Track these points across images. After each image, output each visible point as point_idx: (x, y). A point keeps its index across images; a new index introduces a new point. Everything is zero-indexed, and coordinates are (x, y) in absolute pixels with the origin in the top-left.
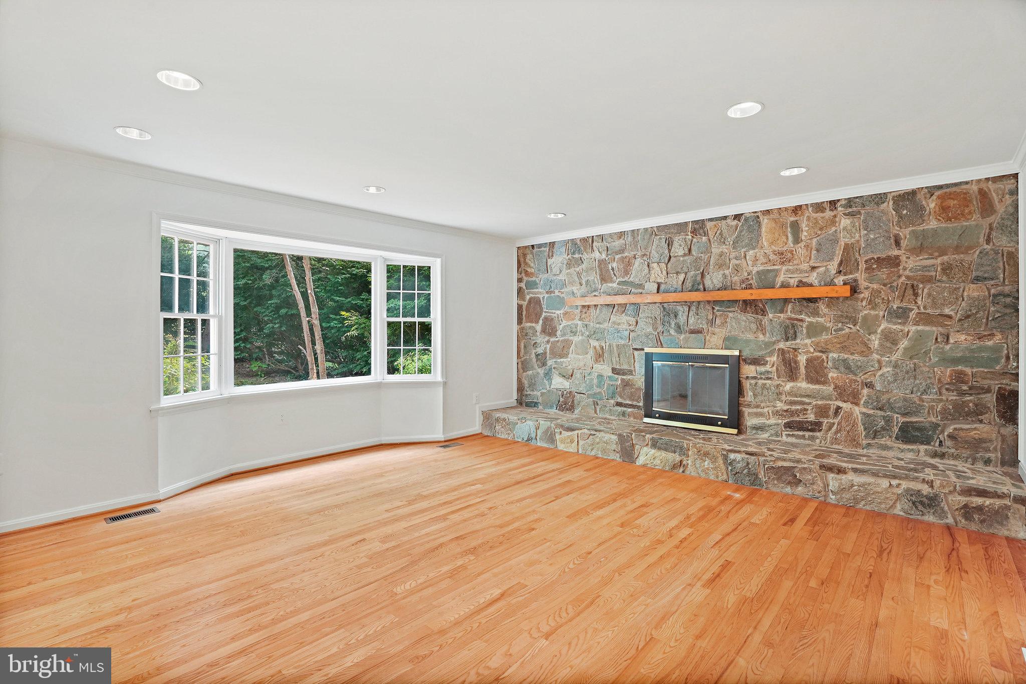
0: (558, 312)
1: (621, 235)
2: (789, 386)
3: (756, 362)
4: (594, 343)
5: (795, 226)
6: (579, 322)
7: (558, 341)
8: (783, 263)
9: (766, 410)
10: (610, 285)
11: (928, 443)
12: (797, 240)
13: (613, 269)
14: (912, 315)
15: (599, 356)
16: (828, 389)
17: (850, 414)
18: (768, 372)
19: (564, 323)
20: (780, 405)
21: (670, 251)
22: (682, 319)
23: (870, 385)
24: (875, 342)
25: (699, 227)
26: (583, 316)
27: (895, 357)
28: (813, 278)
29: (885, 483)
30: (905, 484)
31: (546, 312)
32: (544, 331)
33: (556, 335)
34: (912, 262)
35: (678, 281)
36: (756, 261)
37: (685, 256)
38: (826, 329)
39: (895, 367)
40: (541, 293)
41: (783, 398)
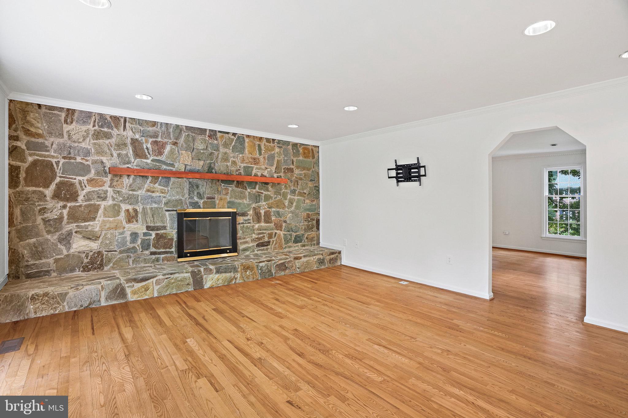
0: (81, 178)
1: (154, 124)
2: (257, 226)
3: (244, 214)
4: (124, 207)
5: (260, 147)
6: (110, 190)
7: (80, 206)
8: (255, 164)
9: (248, 239)
10: (145, 161)
11: (301, 242)
12: (260, 154)
13: (147, 148)
14: (297, 192)
15: (132, 217)
16: (272, 225)
17: (280, 235)
18: (249, 219)
19: (89, 189)
20: (254, 236)
21: (194, 144)
22: (202, 190)
23: (285, 222)
24: (287, 203)
25: (213, 134)
26: (115, 183)
27: (293, 209)
28: (266, 173)
31: (60, 177)
32: (57, 196)
33: (77, 200)
34: (297, 172)
35: (199, 165)
36: (243, 161)
37: (203, 149)
38: (271, 198)
39: (293, 213)
40: (53, 157)
41: (256, 232)
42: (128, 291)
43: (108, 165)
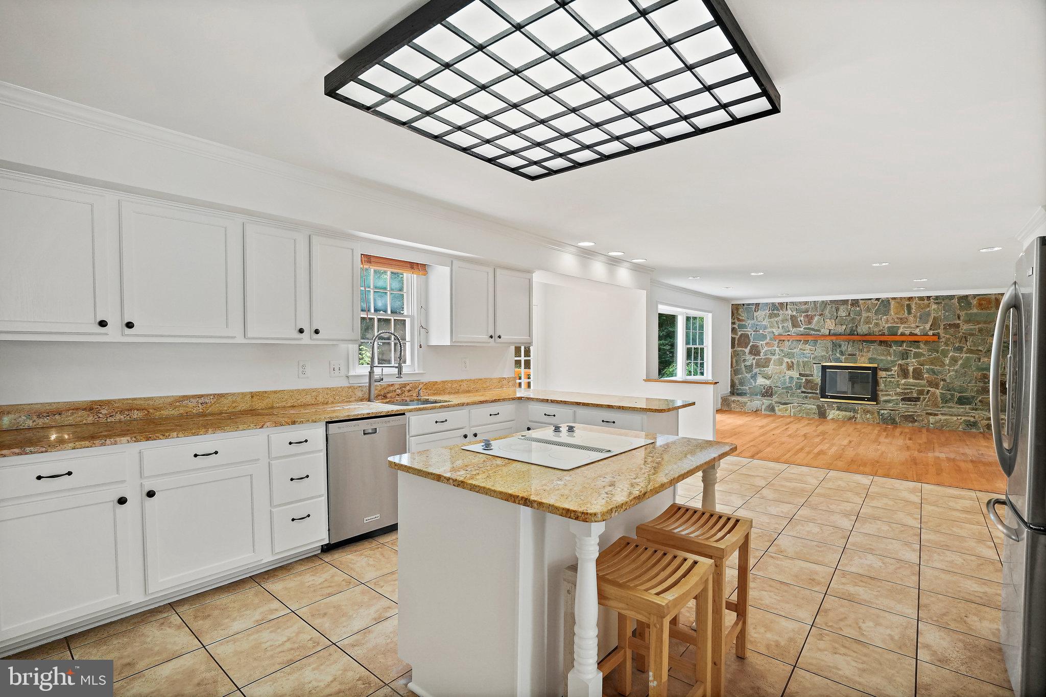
0: (762, 342)
1: (806, 303)
2: (903, 381)
3: (886, 370)
4: (786, 360)
5: (909, 307)
6: (777, 349)
7: (762, 358)
8: (902, 323)
9: (891, 393)
10: (799, 329)
11: (970, 405)
12: (909, 313)
13: (801, 321)
14: (965, 349)
15: (790, 367)
16: (924, 382)
17: (934, 393)
18: (892, 375)
19: (766, 349)
20: (898, 390)
21: (837, 313)
22: (844, 348)
23: (944, 380)
24: (947, 361)
25: (855, 303)
26: (780, 345)
27: (956, 367)
28: (917, 331)
29: (955, 418)
30: (964, 418)
31: (752, 342)
32: (750, 353)
33: (760, 355)
34: (965, 327)
35: (841, 329)
36: (887, 321)
37: (846, 316)
38: (924, 355)
39: (956, 372)
40: (749, 331)
41: (901, 386)
42: (776, 408)
43: (776, 334)
